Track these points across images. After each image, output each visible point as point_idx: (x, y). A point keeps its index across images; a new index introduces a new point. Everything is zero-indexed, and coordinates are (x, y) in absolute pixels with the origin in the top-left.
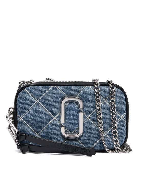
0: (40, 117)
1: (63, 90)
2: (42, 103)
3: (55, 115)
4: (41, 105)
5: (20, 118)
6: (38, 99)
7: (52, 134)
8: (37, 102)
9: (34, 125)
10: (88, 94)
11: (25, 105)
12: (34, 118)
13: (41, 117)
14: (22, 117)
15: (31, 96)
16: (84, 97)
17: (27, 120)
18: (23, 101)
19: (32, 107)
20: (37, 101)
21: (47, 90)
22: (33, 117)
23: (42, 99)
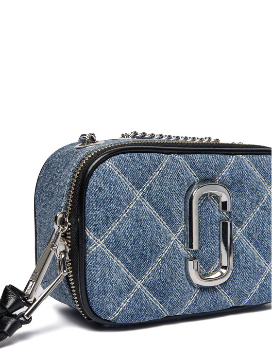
0: (149, 237)
1: (193, 166)
2: (150, 200)
3: (175, 231)
4: (146, 205)
5: (99, 240)
6: (140, 188)
7: (172, 279)
8: (139, 197)
9: (134, 259)
10: (243, 176)
11: (113, 206)
12: (134, 241)
13: (151, 238)
14: (102, 239)
15: (126, 183)
16: (233, 184)
17: (116, 246)
18: (110, 195)
19: (126, 211)
20: (138, 195)
21: (159, 164)
22: (132, 239)
23: (149, 188)
